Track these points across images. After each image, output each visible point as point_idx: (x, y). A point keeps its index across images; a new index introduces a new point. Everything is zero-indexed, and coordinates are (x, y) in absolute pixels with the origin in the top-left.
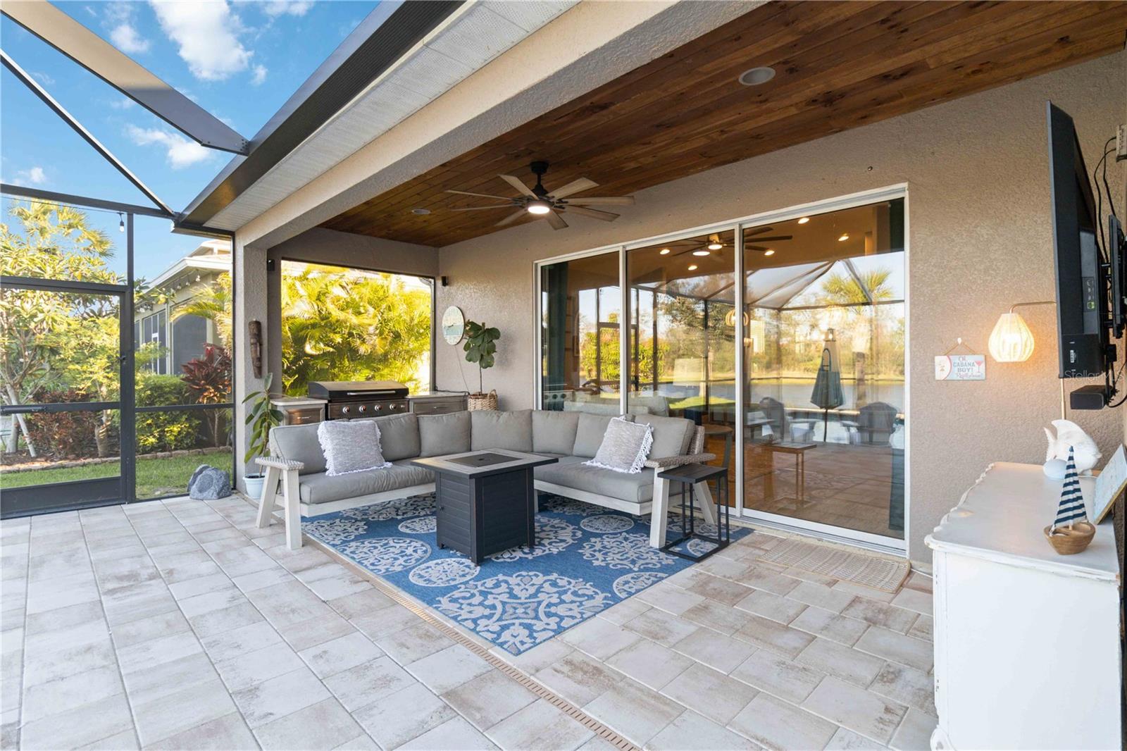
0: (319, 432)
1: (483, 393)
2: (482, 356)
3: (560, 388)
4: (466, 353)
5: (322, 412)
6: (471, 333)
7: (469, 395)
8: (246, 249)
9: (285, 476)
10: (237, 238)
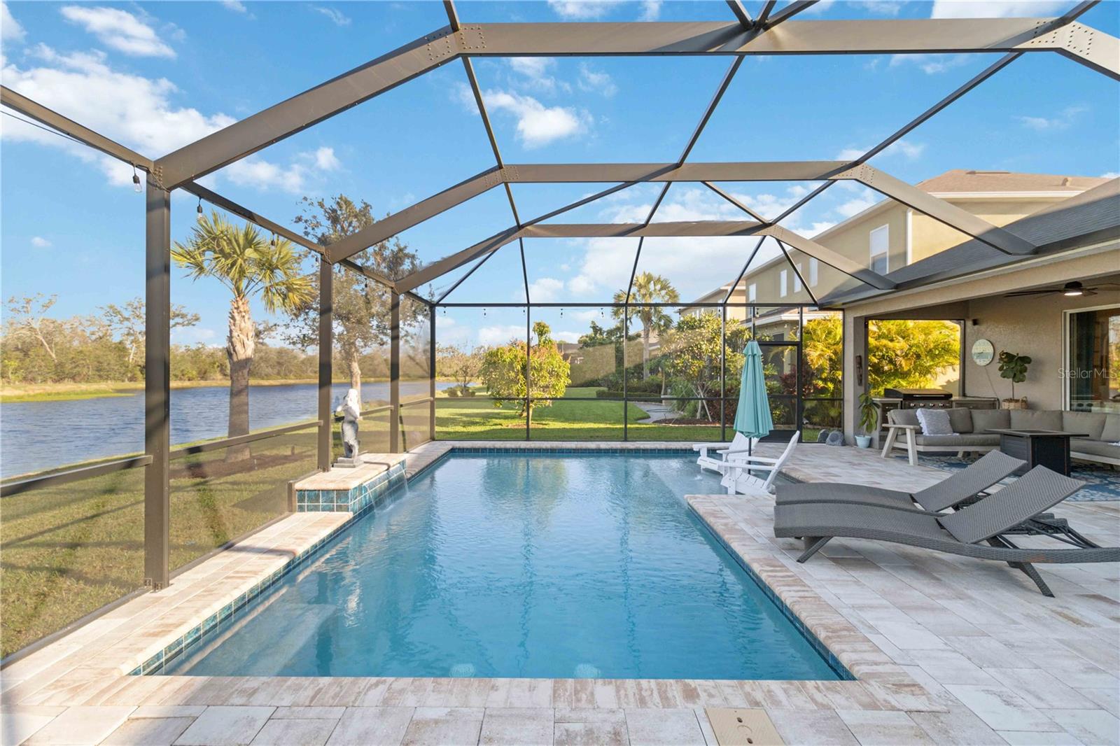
0: (917, 414)
1: (1015, 398)
2: (1015, 374)
3: (1087, 399)
4: (1001, 372)
5: (899, 405)
6: (1005, 360)
7: (998, 400)
8: (855, 318)
9: (908, 432)
10: (846, 312)
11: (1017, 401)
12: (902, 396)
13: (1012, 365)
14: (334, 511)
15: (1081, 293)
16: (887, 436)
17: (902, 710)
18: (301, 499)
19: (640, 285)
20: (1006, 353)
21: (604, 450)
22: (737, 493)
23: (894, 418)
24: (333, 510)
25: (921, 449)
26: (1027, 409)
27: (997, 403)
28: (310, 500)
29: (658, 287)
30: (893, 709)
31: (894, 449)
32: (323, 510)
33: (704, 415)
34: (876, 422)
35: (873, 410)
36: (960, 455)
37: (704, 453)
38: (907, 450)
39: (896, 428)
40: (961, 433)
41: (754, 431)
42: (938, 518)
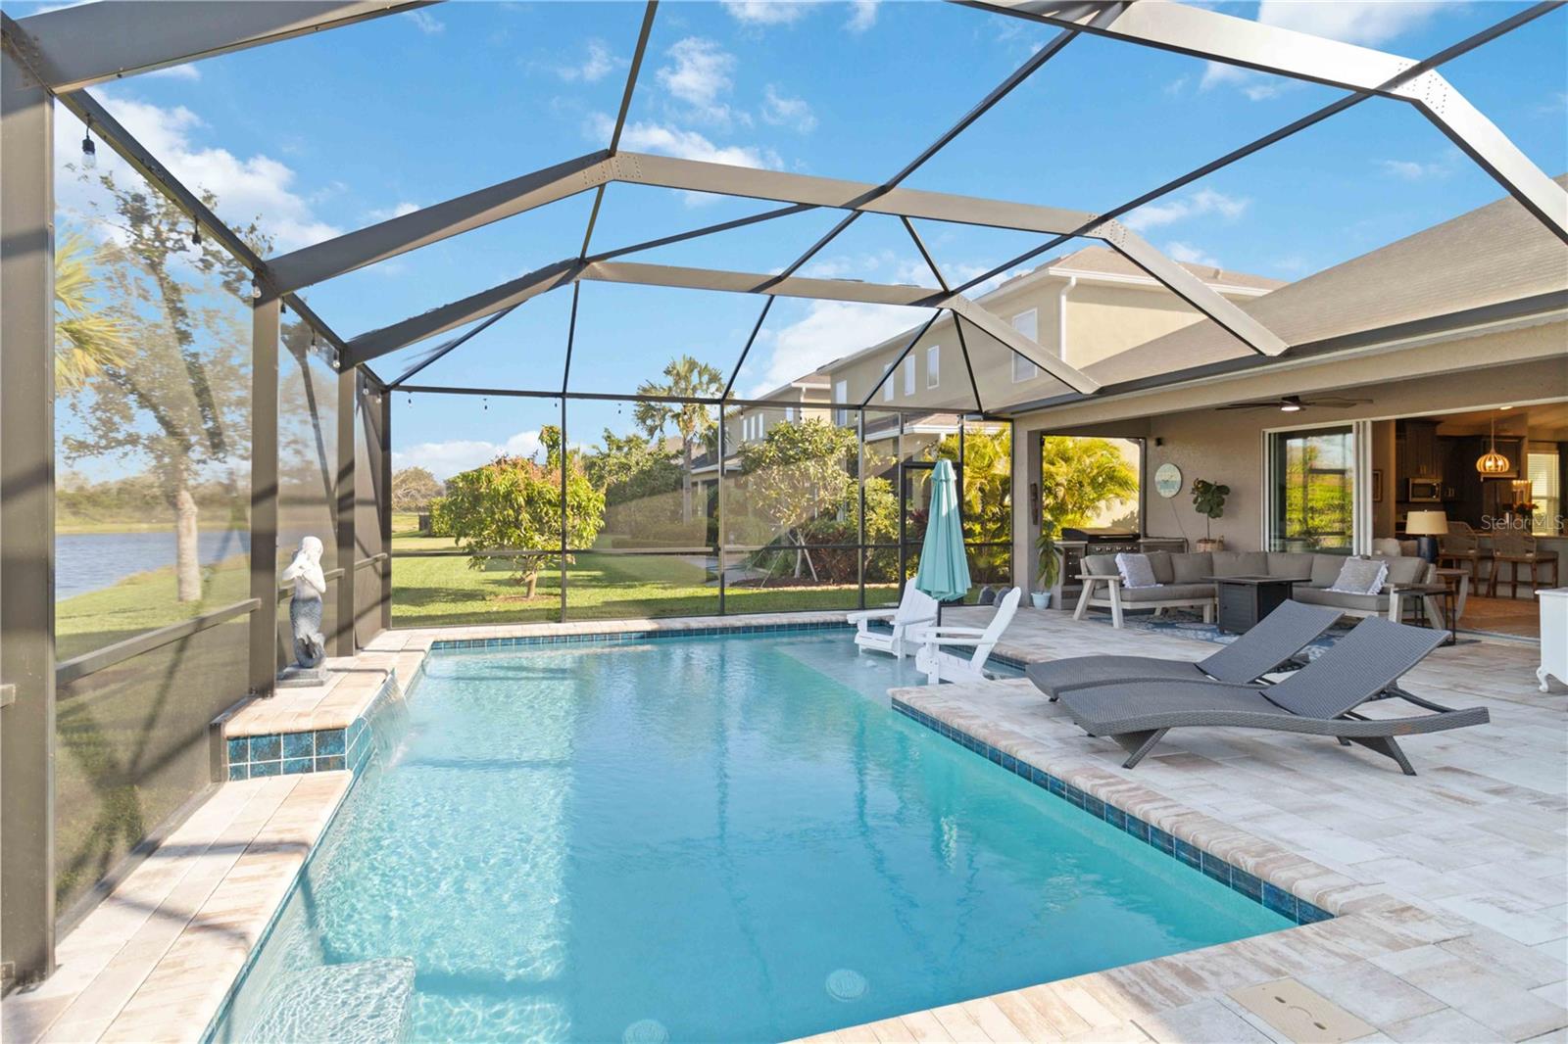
0: (1117, 560)
1: (1211, 538)
2: (1211, 508)
4: (1195, 505)
5: (1083, 550)
6: (1201, 490)
7: (1187, 540)
8: (1030, 433)
9: (1111, 584)
10: (1016, 424)
11: (1214, 541)
12: (1087, 538)
13: (1209, 497)
14: (312, 771)
15: (1297, 408)
16: (1081, 592)
17: (1429, 943)
18: (239, 754)
19: (678, 374)
20: (1202, 481)
21: (696, 630)
22: (942, 681)
23: (1091, 567)
24: (309, 770)
25: (1128, 606)
26: (1224, 550)
27: (1186, 545)
28: (259, 754)
29: (705, 378)
30: (1419, 943)
31: (1091, 609)
32: (287, 772)
33: (806, 572)
34: (1058, 574)
35: (1054, 558)
36: (1158, 613)
37: (863, 626)
38: (1110, 609)
39: (1093, 580)
40: (1165, 583)
41: (947, 590)
42: (1262, 691)
